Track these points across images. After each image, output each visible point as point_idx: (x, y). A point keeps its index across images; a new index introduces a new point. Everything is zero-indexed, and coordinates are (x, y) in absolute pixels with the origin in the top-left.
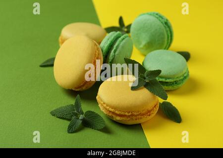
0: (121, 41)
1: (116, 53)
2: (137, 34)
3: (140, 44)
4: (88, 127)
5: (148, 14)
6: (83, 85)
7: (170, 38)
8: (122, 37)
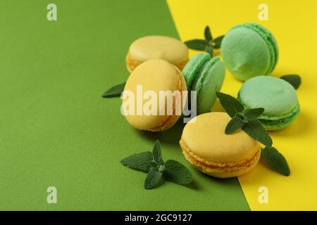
0: (210, 67)
1: (204, 83)
2: (230, 53)
3: (234, 66)
4: (170, 181)
5: (244, 26)
6: (162, 126)
7: (274, 58)
8: (212, 60)
